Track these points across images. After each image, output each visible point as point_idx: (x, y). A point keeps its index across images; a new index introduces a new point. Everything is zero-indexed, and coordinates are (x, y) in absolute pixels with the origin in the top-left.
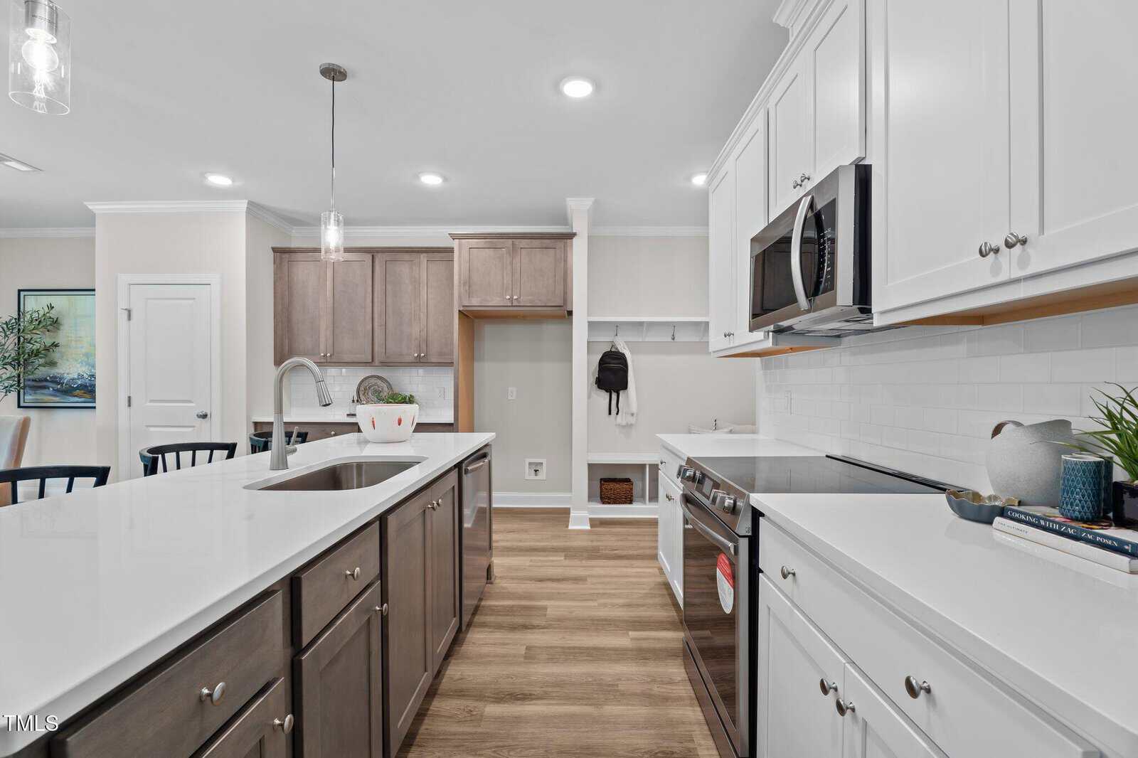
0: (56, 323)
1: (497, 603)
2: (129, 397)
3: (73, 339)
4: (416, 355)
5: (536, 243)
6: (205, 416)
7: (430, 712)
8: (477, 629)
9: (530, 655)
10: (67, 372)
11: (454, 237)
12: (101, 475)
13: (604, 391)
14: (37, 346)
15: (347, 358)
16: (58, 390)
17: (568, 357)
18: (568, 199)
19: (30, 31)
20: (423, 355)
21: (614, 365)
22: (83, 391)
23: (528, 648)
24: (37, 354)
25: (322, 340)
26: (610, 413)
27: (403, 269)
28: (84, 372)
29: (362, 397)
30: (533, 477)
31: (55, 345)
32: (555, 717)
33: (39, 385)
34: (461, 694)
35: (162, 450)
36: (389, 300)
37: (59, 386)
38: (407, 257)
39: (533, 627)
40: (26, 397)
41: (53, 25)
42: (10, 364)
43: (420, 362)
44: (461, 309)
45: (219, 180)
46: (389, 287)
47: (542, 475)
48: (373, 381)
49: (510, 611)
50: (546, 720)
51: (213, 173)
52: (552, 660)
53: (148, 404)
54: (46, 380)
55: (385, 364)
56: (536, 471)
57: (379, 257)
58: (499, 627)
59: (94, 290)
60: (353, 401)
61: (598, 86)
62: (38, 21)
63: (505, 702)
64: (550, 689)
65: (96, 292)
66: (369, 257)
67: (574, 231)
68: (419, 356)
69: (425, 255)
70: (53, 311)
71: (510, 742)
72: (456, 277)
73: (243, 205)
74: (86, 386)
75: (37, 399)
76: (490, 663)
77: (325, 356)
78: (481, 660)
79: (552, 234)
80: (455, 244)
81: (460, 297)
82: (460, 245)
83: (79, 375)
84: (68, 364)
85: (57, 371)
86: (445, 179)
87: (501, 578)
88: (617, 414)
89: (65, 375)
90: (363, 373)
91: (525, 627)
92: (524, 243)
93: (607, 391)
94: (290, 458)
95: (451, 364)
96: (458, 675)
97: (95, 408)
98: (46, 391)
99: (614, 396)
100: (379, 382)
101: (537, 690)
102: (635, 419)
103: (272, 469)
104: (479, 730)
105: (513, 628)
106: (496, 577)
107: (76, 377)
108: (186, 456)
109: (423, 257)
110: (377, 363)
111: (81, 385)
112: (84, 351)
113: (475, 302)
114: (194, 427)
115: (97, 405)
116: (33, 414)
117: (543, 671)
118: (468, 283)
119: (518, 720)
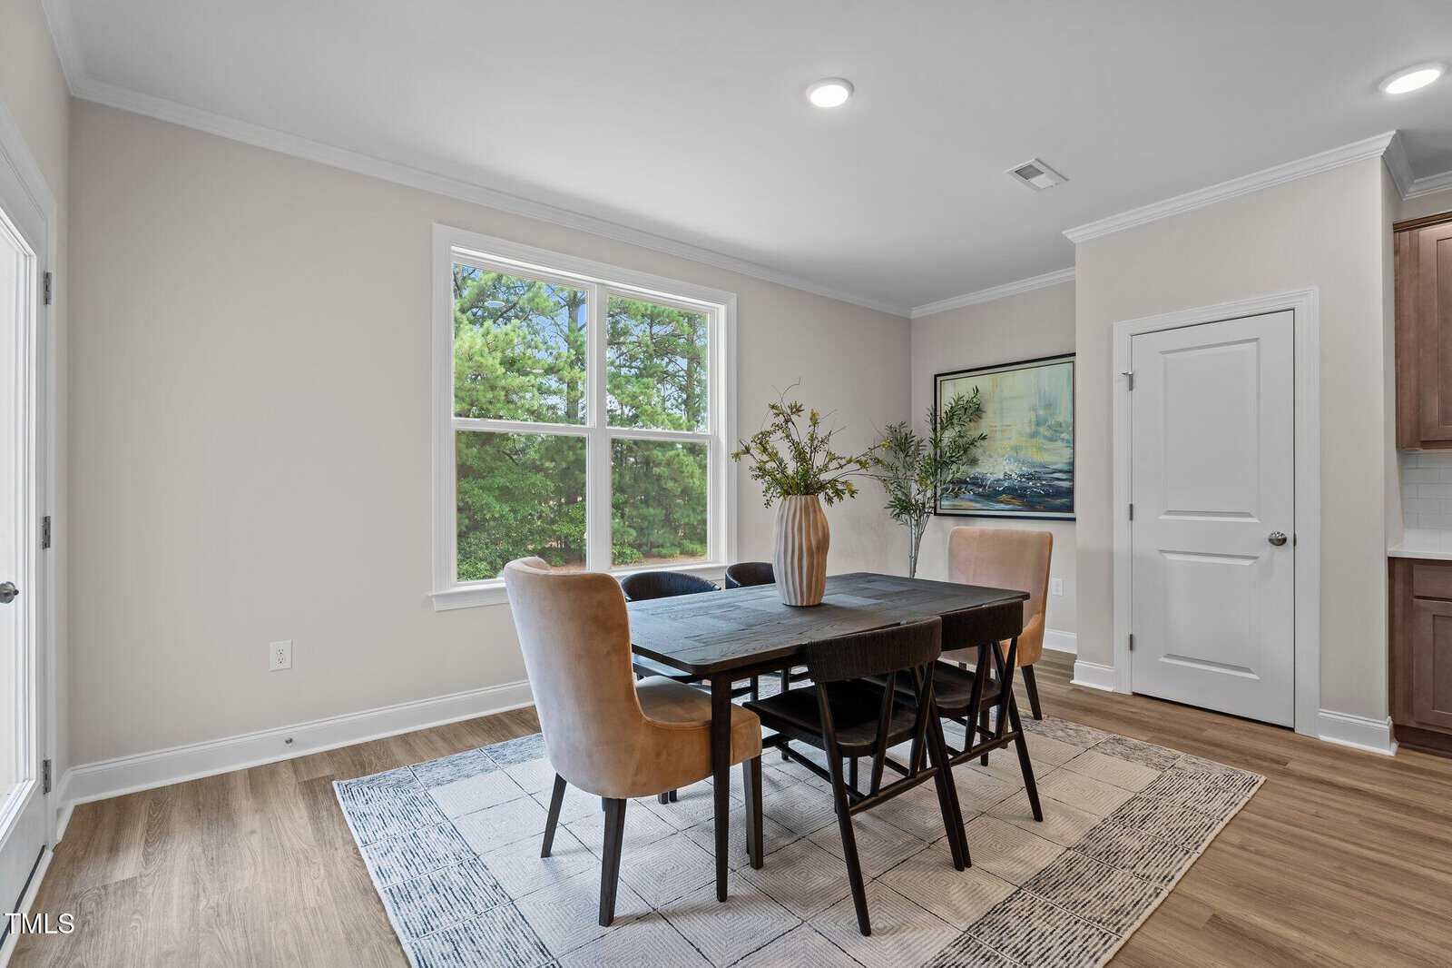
0: (980, 410)
2: (1131, 506)
3: (997, 429)
6: (1282, 541)
10: (991, 471)
16: (979, 495)
22: (1010, 496)
28: (1012, 471)
31: (982, 438)
37: (981, 490)
40: (942, 503)
53: (1163, 517)
65: (1077, 357)
70: (978, 397)
74: (1016, 490)
75: (954, 505)
83: (1005, 474)
84: (991, 460)
85: (978, 470)
89: (989, 475)
97: (1074, 519)
107: (1002, 477)
111: (1008, 488)
112: (1012, 443)
114: (1255, 558)
115: (1083, 516)
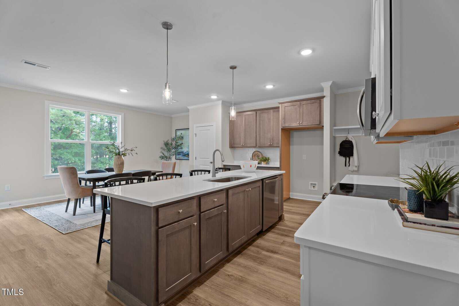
0: (182, 138)
1: (281, 227)
2: (196, 157)
3: (186, 142)
4: (269, 144)
5: (309, 102)
7: (248, 249)
8: (271, 233)
9: (283, 243)
11: (280, 103)
12: (181, 175)
13: (343, 157)
14: (179, 144)
15: (249, 146)
16: (183, 155)
17: (322, 143)
18: (321, 83)
19: (166, 90)
20: (271, 144)
21: (347, 146)
23: (284, 241)
24: (179, 146)
25: (242, 140)
26: (346, 166)
27: (265, 115)
29: (254, 158)
30: (313, 189)
31: (182, 143)
32: (281, 260)
33: (179, 154)
34: (258, 247)
35: (195, 171)
36: (261, 127)
38: (266, 111)
39: (289, 236)
40: (177, 157)
41: (169, 88)
42: (174, 148)
43: (271, 146)
44: (282, 128)
45: (214, 97)
46: (261, 122)
47: (316, 188)
48: (257, 153)
49: (284, 230)
50: (279, 260)
51: (212, 95)
52: (290, 246)
53: (200, 159)
54: (181, 152)
55: (260, 147)
56: (314, 187)
57: (258, 112)
58: (278, 234)
59: (189, 129)
60: (251, 159)
61: (314, 50)
62: (167, 88)
63: (269, 252)
64: (284, 253)
65: (190, 129)
66: (254, 113)
67: (324, 95)
68: (270, 144)
69: (272, 110)
70: (182, 135)
71: (265, 261)
72: (280, 117)
73: (220, 102)
75: (179, 157)
76: (270, 242)
77: (242, 145)
78: (268, 241)
79: (315, 98)
80: (280, 105)
81: (282, 124)
82: (282, 106)
84: (185, 148)
85: (183, 150)
86: (274, 86)
87: (287, 221)
88: (349, 166)
90: (254, 150)
91: (286, 236)
92: (304, 102)
93: (344, 157)
94: (216, 174)
95: (278, 147)
96: (259, 242)
98: (180, 155)
99: (348, 159)
100: (259, 153)
101: (280, 252)
102: (357, 168)
103: (212, 177)
104: (258, 256)
105: (282, 235)
106: (285, 220)
107: (186, 151)
108: (200, 173)
109: (272, 111)
110: (257, 146)
111: (187, 154)
112: (187, 145)
113: (287, 125)
115: (189, 159)
116: (178, 161)
117: (284, 248)
118: (284, 119)
119: (270, 257)
